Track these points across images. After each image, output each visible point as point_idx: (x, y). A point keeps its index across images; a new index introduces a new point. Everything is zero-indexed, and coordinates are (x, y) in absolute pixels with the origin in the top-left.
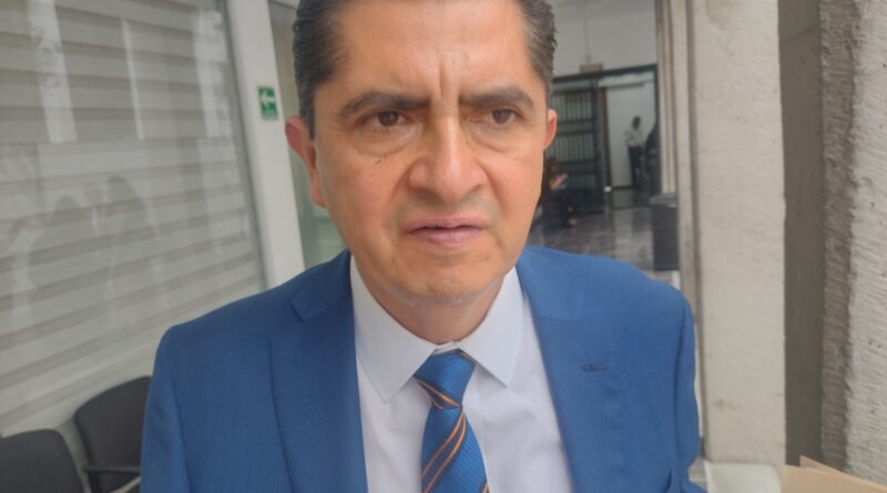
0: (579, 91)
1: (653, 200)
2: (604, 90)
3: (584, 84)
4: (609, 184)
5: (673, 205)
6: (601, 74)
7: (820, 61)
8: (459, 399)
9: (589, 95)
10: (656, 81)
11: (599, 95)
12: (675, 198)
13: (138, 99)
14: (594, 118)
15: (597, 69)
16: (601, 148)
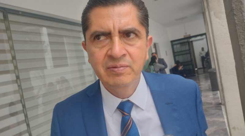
0: (184, 43)
1: (209, 70)
2: (192, 42)
3: (186, 40)
4: (196, 67)
5: (215, 72)
6: (191, 37)
7: (234, 18)
8: (130, 114)
9: (187, 43)
10: (206, 38)
11: (190, 43)
12: (215, 69)
13: (68, 54)
14: (189, 50)
15: (189, 36)
16: (192, 57)
